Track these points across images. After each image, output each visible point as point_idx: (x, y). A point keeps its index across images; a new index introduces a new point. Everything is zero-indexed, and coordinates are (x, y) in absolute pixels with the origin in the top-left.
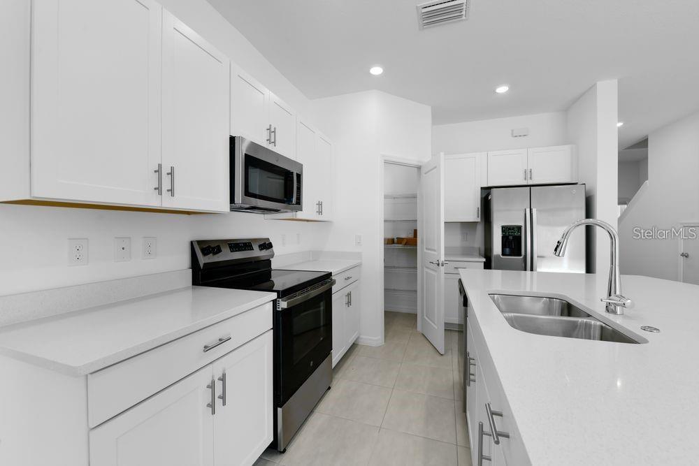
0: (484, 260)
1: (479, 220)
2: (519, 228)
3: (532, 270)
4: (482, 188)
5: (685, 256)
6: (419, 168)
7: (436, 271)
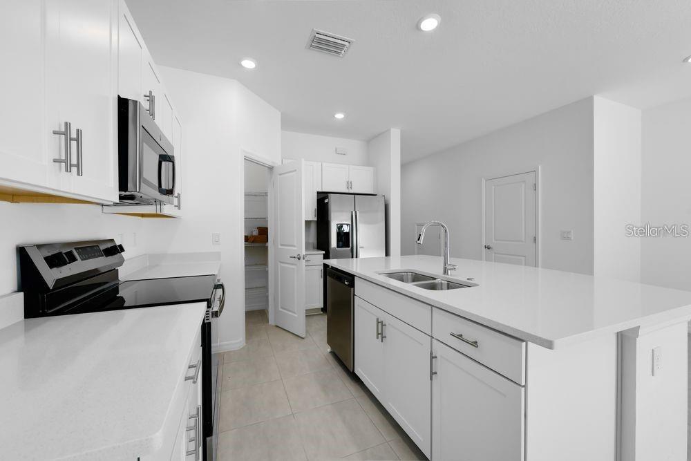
0: (324, 252)
1: (316, 219)
3: (356, 257)
4: (318, 193)
6: (271, 168)
7: (296, 265)
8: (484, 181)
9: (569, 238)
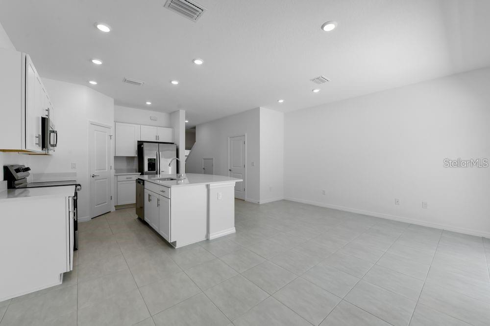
0: (140, 173)
1: (137, 156)
2: (155, 159)
4: (138, 141)
5: (204, 169)
8: (229, 138)
9: (253, 165)
